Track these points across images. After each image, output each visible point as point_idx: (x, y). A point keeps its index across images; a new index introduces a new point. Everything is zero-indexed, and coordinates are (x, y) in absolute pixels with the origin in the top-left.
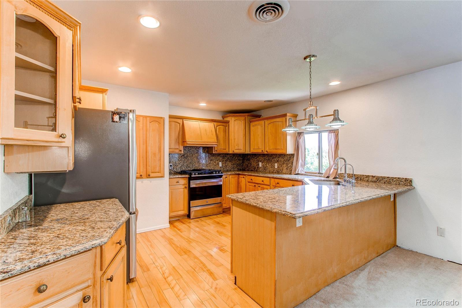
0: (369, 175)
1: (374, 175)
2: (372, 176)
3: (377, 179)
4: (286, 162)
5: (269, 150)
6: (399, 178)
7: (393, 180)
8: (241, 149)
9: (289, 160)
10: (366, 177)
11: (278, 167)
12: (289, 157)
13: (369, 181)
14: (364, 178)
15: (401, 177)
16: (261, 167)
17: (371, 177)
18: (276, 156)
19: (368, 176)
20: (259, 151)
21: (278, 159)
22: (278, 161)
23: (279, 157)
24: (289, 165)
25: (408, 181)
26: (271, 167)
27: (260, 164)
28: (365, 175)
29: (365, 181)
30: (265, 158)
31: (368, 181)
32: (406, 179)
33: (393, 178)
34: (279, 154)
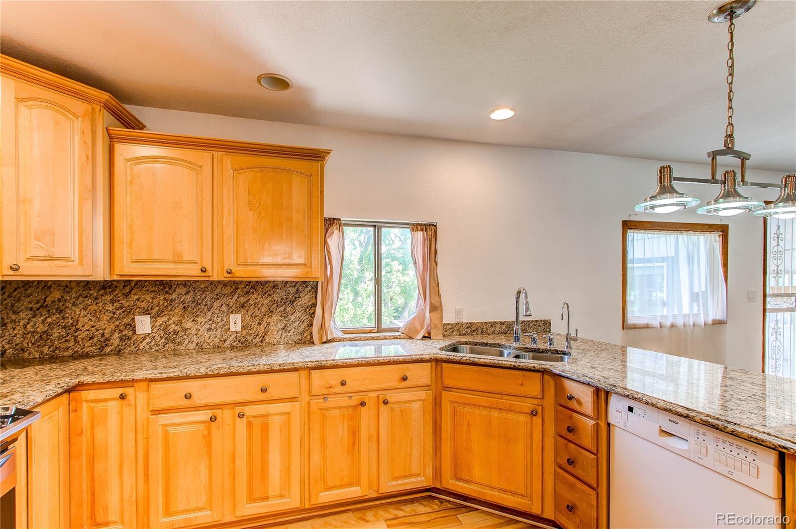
0: (495, 322)
1: (503, 320)
2: (501, 322)
3: (507, 327)
4: (282, 309)
5: (241, 268)
6: (536, 321)
7: (529, 325)
8: (68, 260)
9: (292, 302)
10: (492, 326)
11: (244, 327)
12: (293, 290)
13: (496, 332)
14: (487, 329)
15: (539, 319)
16: (146, 336)
17: (498, 326)
18: (237, 288)
19: (493, 324)
20: (188, 271)
21: (242, 300)
22: (243, 306)
23: (248, 293)
24: (293, 318)
25: (546, 324)
26: (209, 329)
27: (144, 324)
28: (490, 323)
29: (489, 334)
30: (174, 296)
31: (493, 333)
32: (545, 321)
33: (529, 321)
34: (250, 282)
